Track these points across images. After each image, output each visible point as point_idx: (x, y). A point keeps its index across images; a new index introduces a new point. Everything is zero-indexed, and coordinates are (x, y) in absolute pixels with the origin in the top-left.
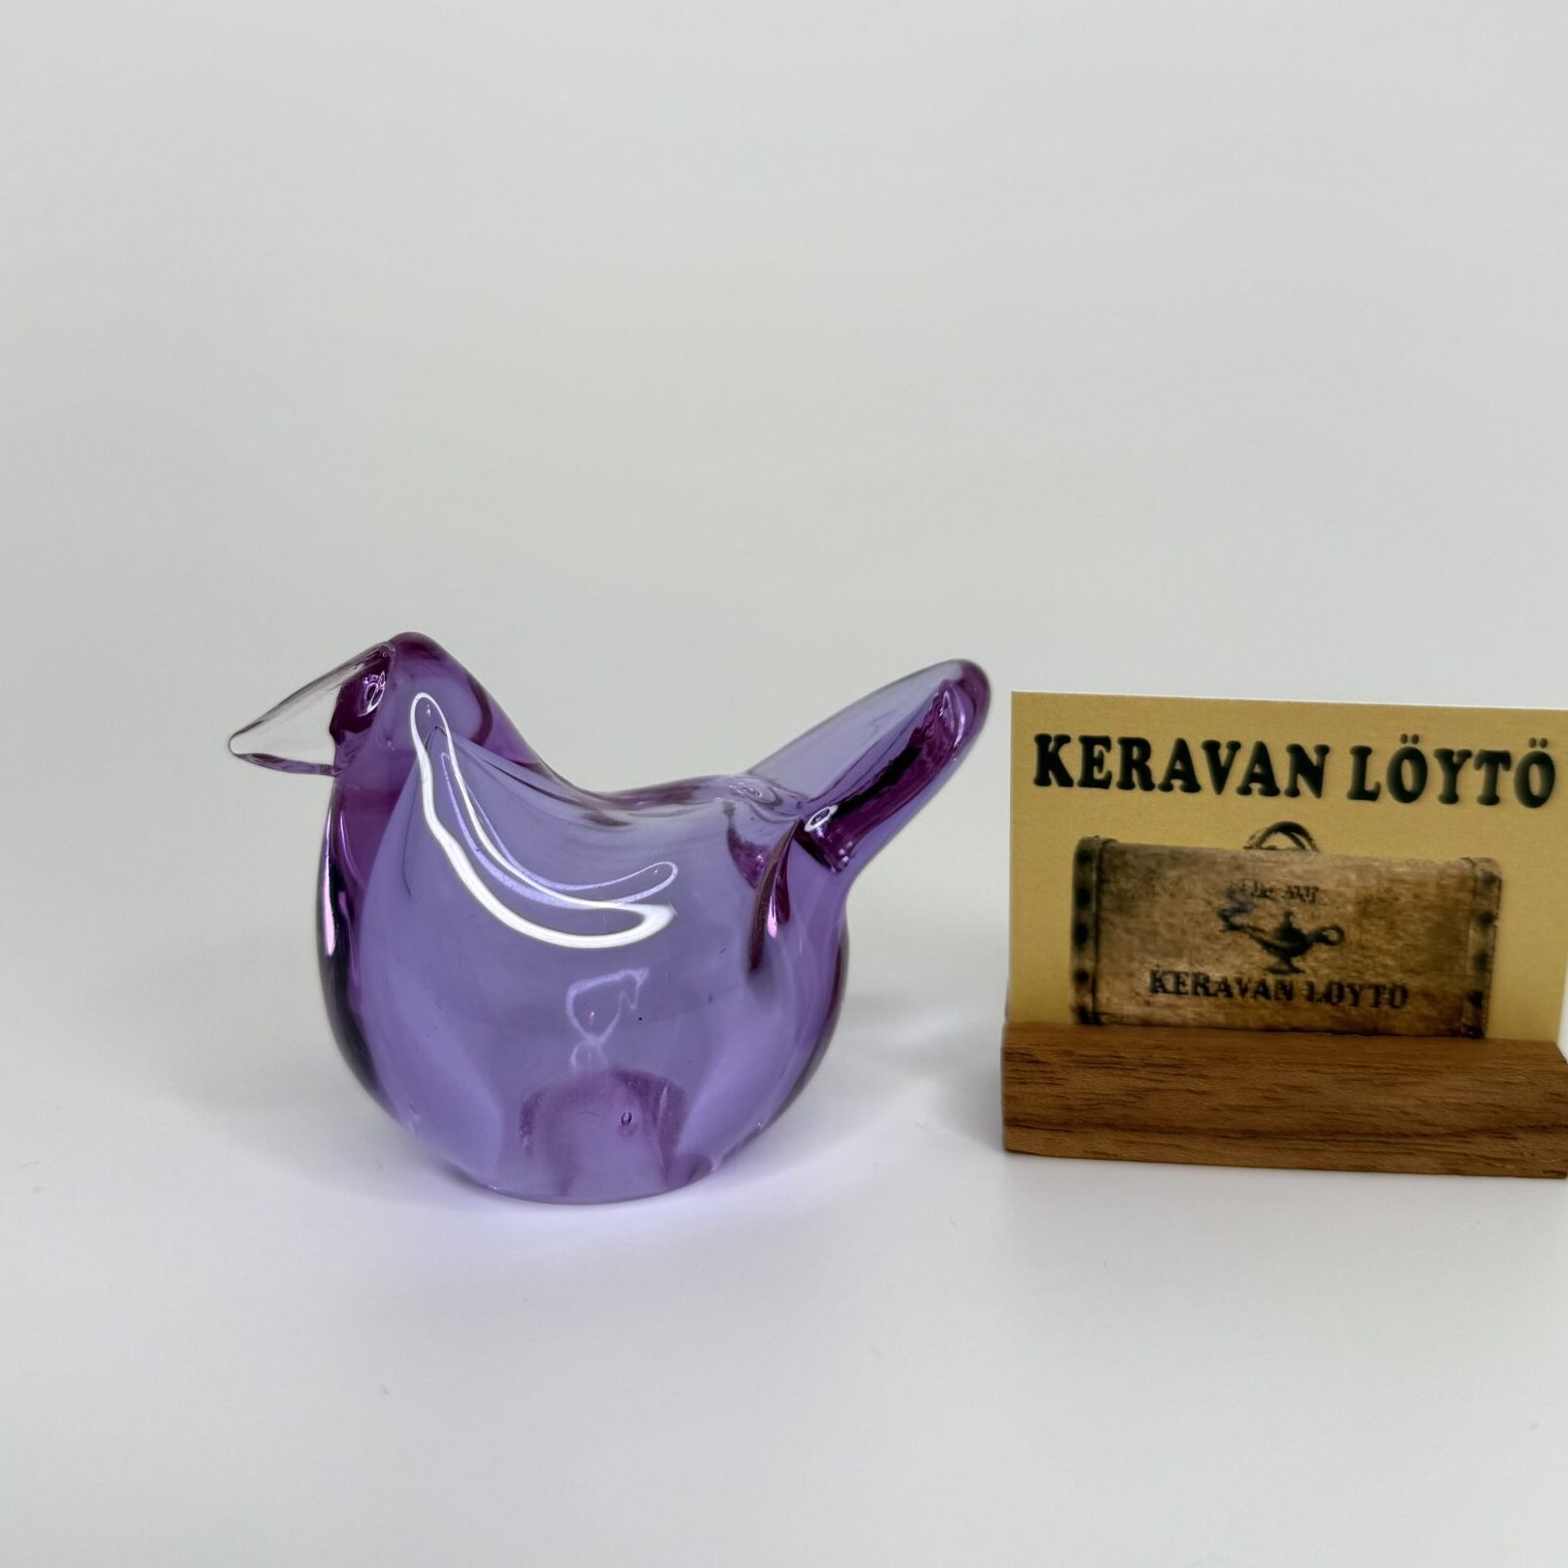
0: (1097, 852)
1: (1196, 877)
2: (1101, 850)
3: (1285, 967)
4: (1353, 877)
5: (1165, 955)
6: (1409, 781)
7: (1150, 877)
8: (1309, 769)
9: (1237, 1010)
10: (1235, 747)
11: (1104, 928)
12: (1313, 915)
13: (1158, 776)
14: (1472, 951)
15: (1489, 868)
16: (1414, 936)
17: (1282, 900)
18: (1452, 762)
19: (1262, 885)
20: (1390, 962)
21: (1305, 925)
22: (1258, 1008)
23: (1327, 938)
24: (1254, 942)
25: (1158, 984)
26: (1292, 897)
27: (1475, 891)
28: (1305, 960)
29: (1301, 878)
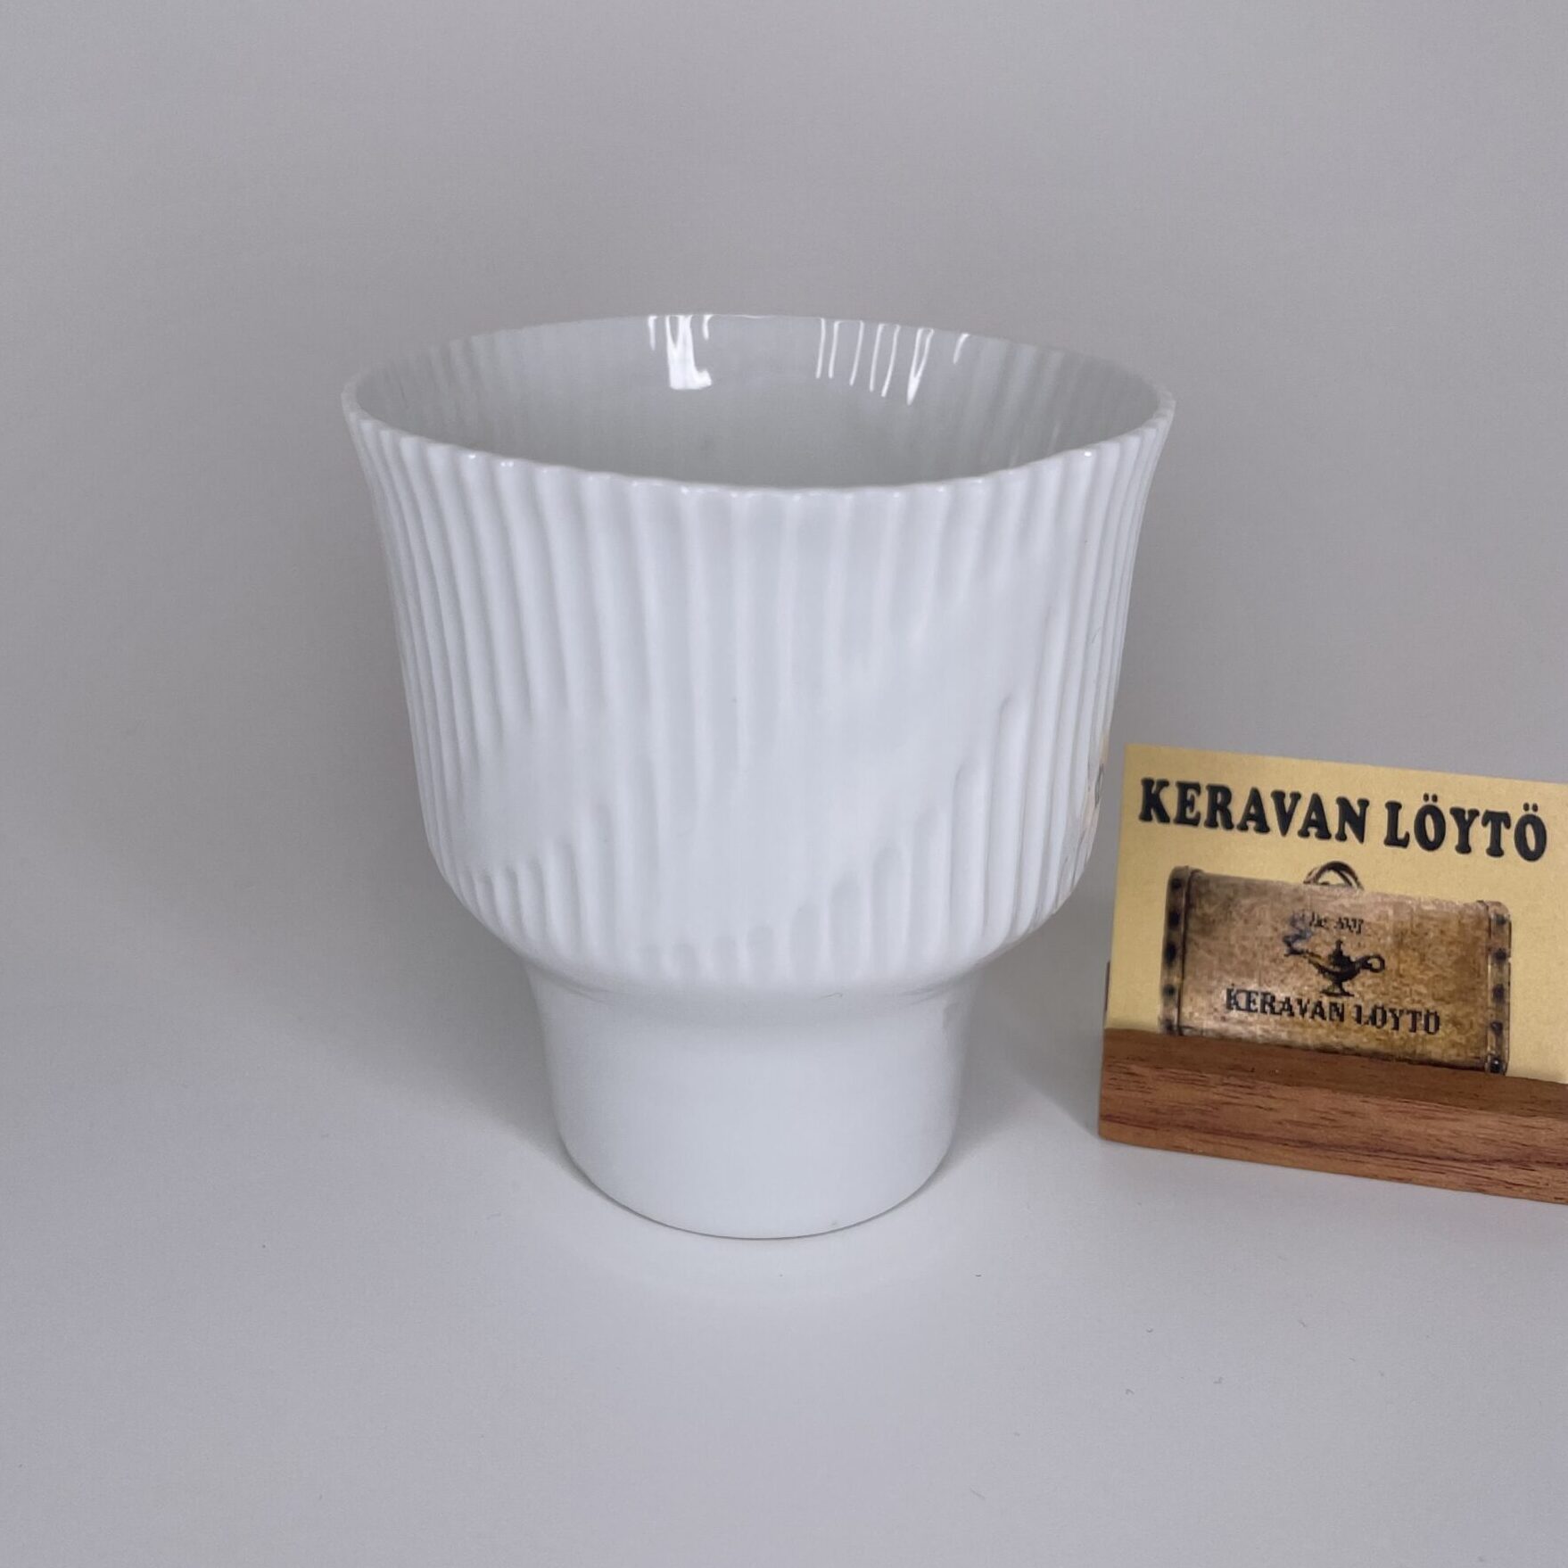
0: (1187, 880)
1: (1265, 906)
2: (1190, 879)
3: (1337, 991)
4: (1391, 913)
5: (1239, 974)
6: (1431, 834)
7: (1228, 904)
8: (1354, 818)
9: (1298, 1029)
10: (1296, 797)
11: (1190, 947)
12: (1359, 944)
13: (1237, 817)
14: (1491, 985)
15: (1500, 912)
16: (1441, 967)
17: (1335, 930)
18: (1464, 819)
19: (1318, 916)
20: (1423, 990)
21: (1353, 953)
22: (1316, 1028)
23: (1371, 965)
24: (1311, 966)
25: (1232, 1001)
26: (1342, 927)
27: (1489, 930)
28: (1353, 984)
29: (1349, 911)
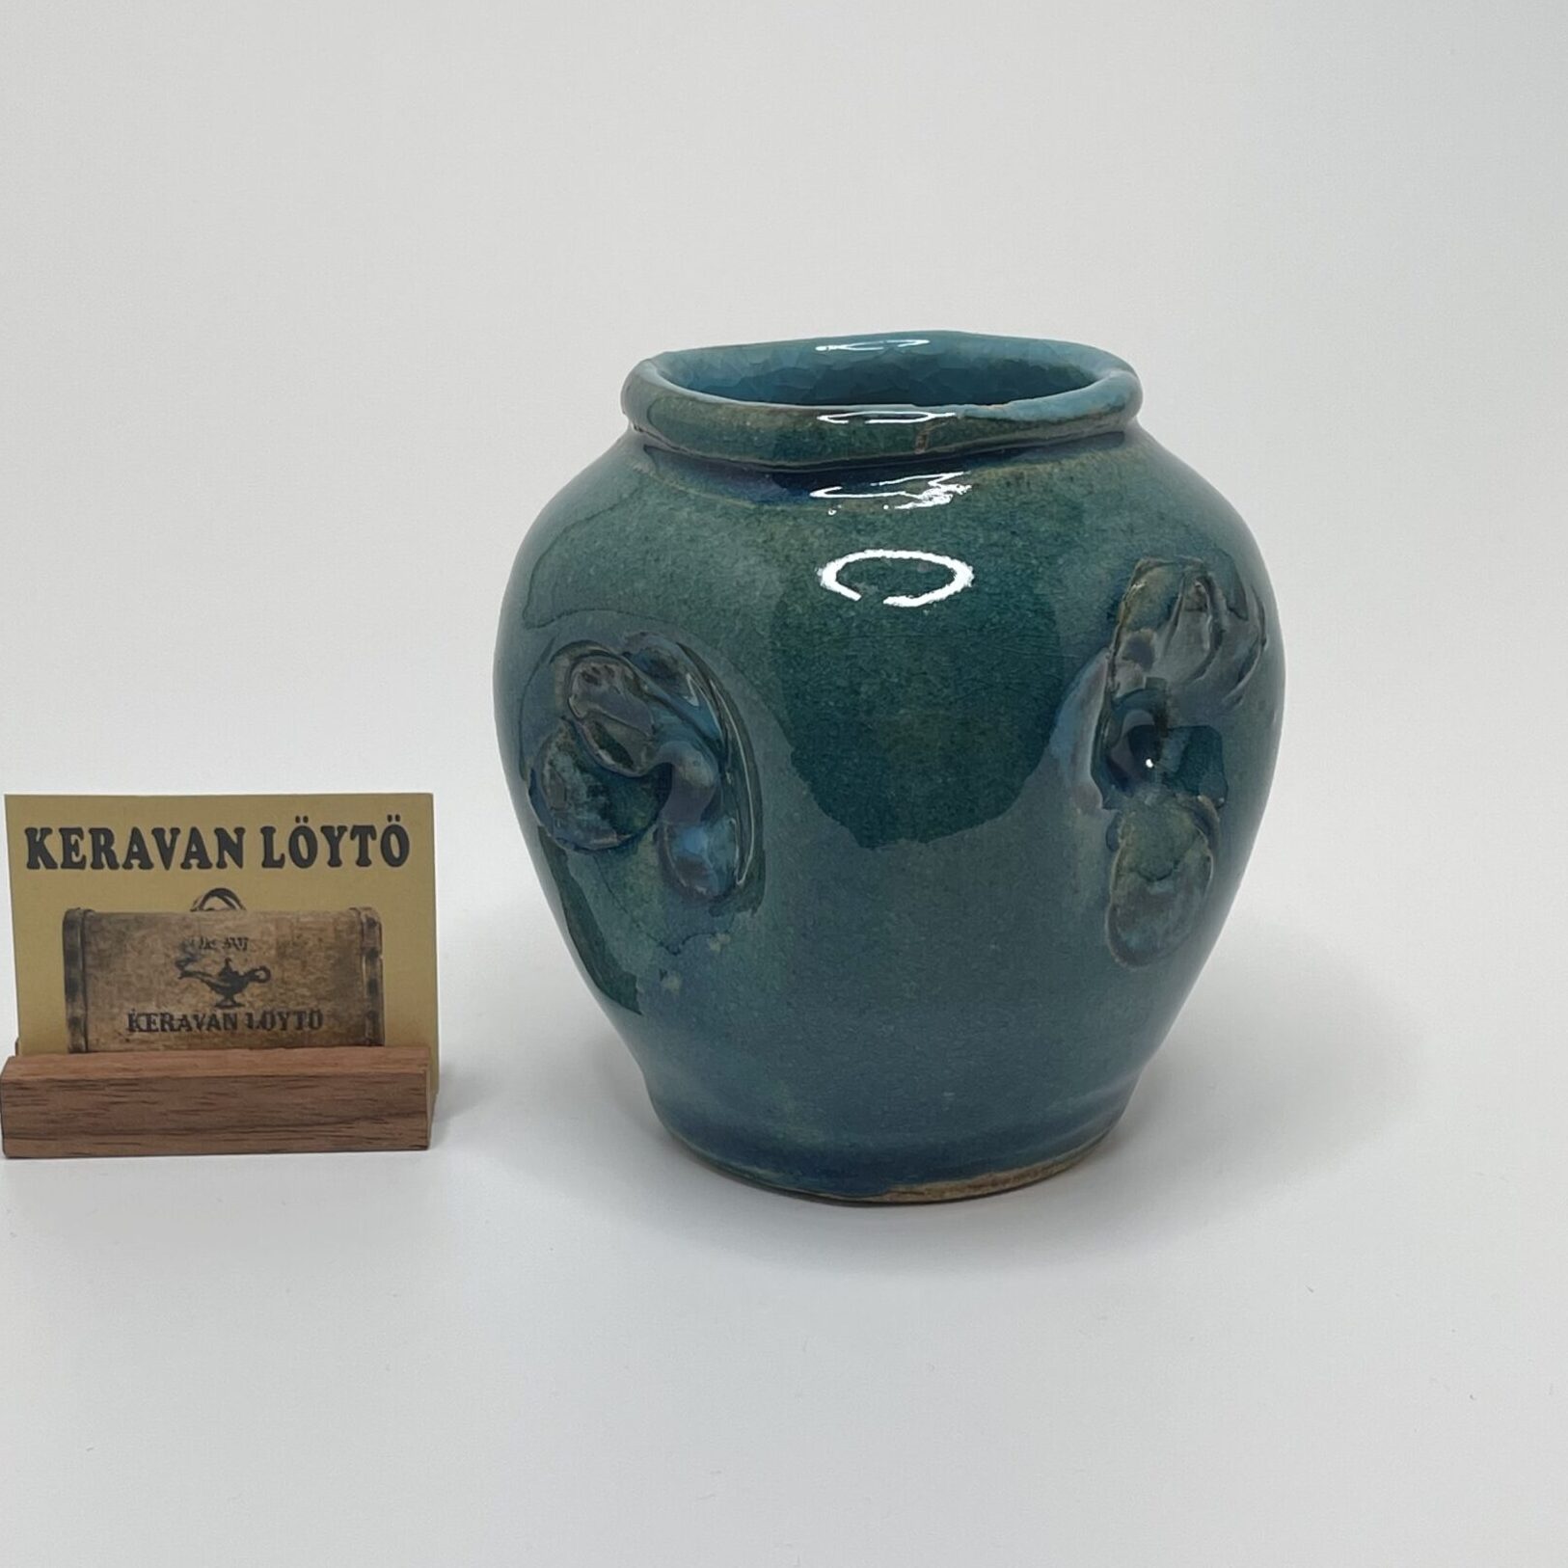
0: (80, 920)
1: (156, 936)
2: (83, 920)
3: (229, 1003)
4: (272, 928)
5: (138, 1001)
6: (304, 853)
7: (121, 938)
8: (231, 846)
9: (197, 1041)
10: (175, 832)
11: (90, 982)
12: (246, 960)
13: (121, 859)
14: (365, 980)
15: (370, 916)
16: (321, 971)
17: (222, 950)
18: (332, 835)
19: (206, 940)
20: (308, 994)
21: (241, 968)
22: (214, 1038)
23: (258, 977)
24: (204, 985)
25: (134, 1025)
26: (230, 946)
27: (362, 932)
28: (244, 995)
29: (234, 931)
